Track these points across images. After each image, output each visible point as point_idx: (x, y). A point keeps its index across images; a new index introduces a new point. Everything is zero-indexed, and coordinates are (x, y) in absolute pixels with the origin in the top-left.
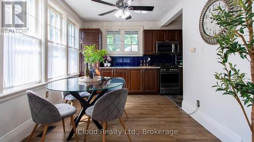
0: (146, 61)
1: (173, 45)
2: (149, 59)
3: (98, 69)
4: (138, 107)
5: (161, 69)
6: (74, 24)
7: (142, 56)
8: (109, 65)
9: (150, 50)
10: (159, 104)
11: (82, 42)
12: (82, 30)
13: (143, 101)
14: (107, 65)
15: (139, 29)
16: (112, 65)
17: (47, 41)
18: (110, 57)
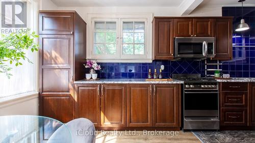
0: (158, 71)
1: (204, 43)
2: (162, 67)
3: (73, 85)
5: (185, 84)
8: (95, 76)
9: (165, 51)
11: (43, 36)
14: (92, 76)
15: (147, 19)
16: (99, 78)
18: (98, 64)
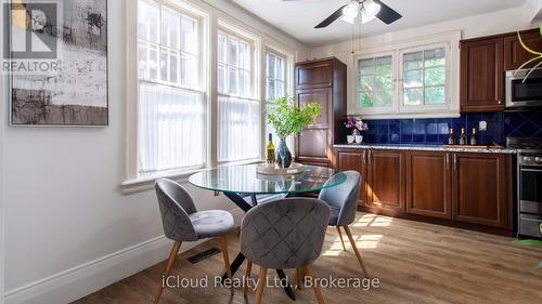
2: (483, 125)
3: (332, 149)
4: (415, 256)
5: (523, 155)
6: (285, 57)
7: (458, 115)
8: (359, 139)
9: (484, 98)
10: (497, 266)
11: (299, 92)
12: (300, 65)
13: (443, 244)
14: (355, 139)
15: (449, 43)
16: (365, 141)
17: (215, 94)
18: (364, 121)
